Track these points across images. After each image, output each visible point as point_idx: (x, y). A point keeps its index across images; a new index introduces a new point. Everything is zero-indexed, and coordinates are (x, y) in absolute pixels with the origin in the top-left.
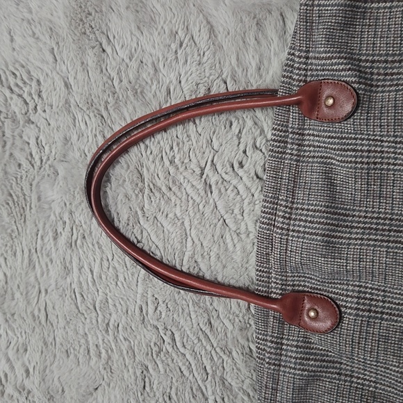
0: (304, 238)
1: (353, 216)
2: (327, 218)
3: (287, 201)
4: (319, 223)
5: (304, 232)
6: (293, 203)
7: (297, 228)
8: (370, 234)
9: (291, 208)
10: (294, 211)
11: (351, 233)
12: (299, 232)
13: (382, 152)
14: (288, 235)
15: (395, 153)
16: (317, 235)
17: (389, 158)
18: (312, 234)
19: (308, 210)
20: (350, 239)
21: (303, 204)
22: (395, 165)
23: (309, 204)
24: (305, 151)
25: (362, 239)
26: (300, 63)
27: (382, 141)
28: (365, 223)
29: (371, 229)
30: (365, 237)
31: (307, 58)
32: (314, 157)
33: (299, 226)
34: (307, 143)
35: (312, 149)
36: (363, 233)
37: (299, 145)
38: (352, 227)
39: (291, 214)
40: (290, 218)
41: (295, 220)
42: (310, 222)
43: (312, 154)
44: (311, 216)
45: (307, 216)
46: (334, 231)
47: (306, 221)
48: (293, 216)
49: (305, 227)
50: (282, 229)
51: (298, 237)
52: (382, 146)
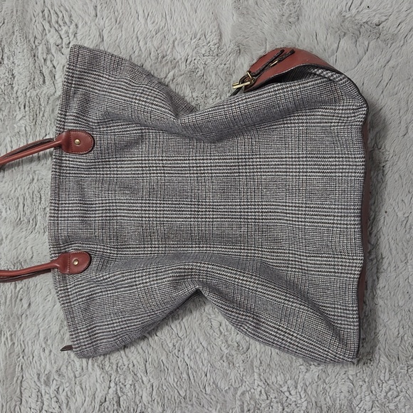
0: (68, 220)
1: (96, 204)
2: (80, 207)
3: (55, 200)
4: (76, 210)
5: (68, 217)
6: (59, 201)
7: (63, 215)
8: (106, 213)
9: (58, 204)
10: (60, 206)
11: (95, 214)
12: (64, 217)
13: (110, 168)
14: (58, 220)
15: (117, 167)
16: (76, 217)
17: (114, 171)
18: (72, 217)
19: (69, 204)
20: (95, 217)
21: (66, 200)
22: (117, 174)
23: (69, 200)
24: (63, 170)
25: (102, 217)
26: (61, 118)
27: (109, 161)
28: (103, 207)
29: (106, 210)
30: (104, 215)
31: (66, 115)
32: (70, 173)
33: (64, 214)
34: (64, 165)
35: (68, 168)
36: (102, 213)
37: (60, 166)
38: (96, 210)
39: (58, 207)
40: (58, 210)
41: (61, 210)
42: (71, 210)
43: (68, 172)
44: (71, 207)
45: (69, 207)
46: (85, 214)
47: (68, 210)
48: (60, 209)
49: (68, 214)
50: (54, 217)
51: (64, 220)
52: (110, 164)
